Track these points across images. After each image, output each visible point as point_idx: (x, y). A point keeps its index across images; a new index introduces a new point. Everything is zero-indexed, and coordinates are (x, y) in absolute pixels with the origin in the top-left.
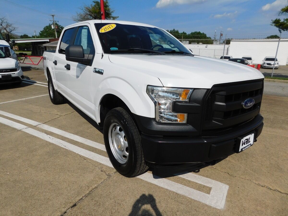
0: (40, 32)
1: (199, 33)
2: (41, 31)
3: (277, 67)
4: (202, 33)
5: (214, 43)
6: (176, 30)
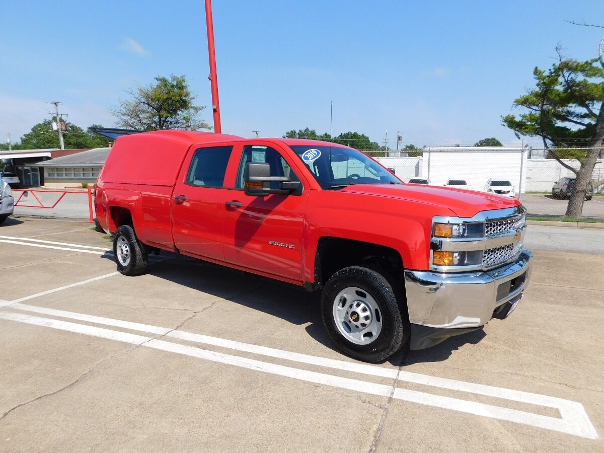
0: (24, 137)
1: (355, 135)
2: (25, 135)
4: (361, 135)
5: (391, 154)
6: (310, 129)
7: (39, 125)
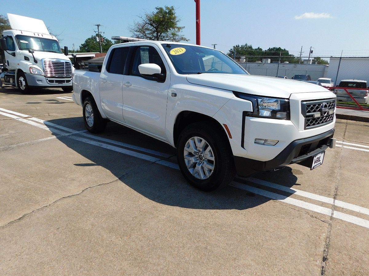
0: (81, 46)
2: (81, 44)
4: (283, 49)
7: (89, 39)
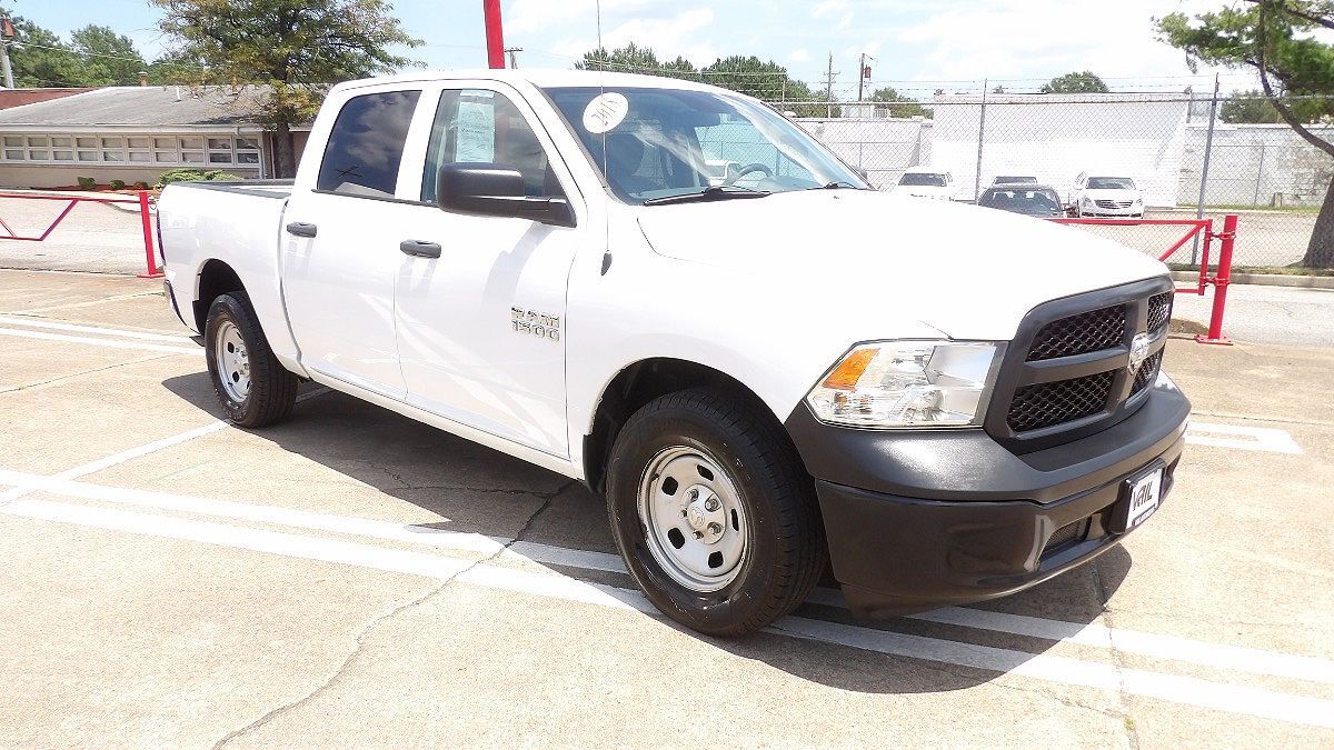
1: (753, 63)
3: (1140, 215)
4: (766, 63)
6: (641, 46)
